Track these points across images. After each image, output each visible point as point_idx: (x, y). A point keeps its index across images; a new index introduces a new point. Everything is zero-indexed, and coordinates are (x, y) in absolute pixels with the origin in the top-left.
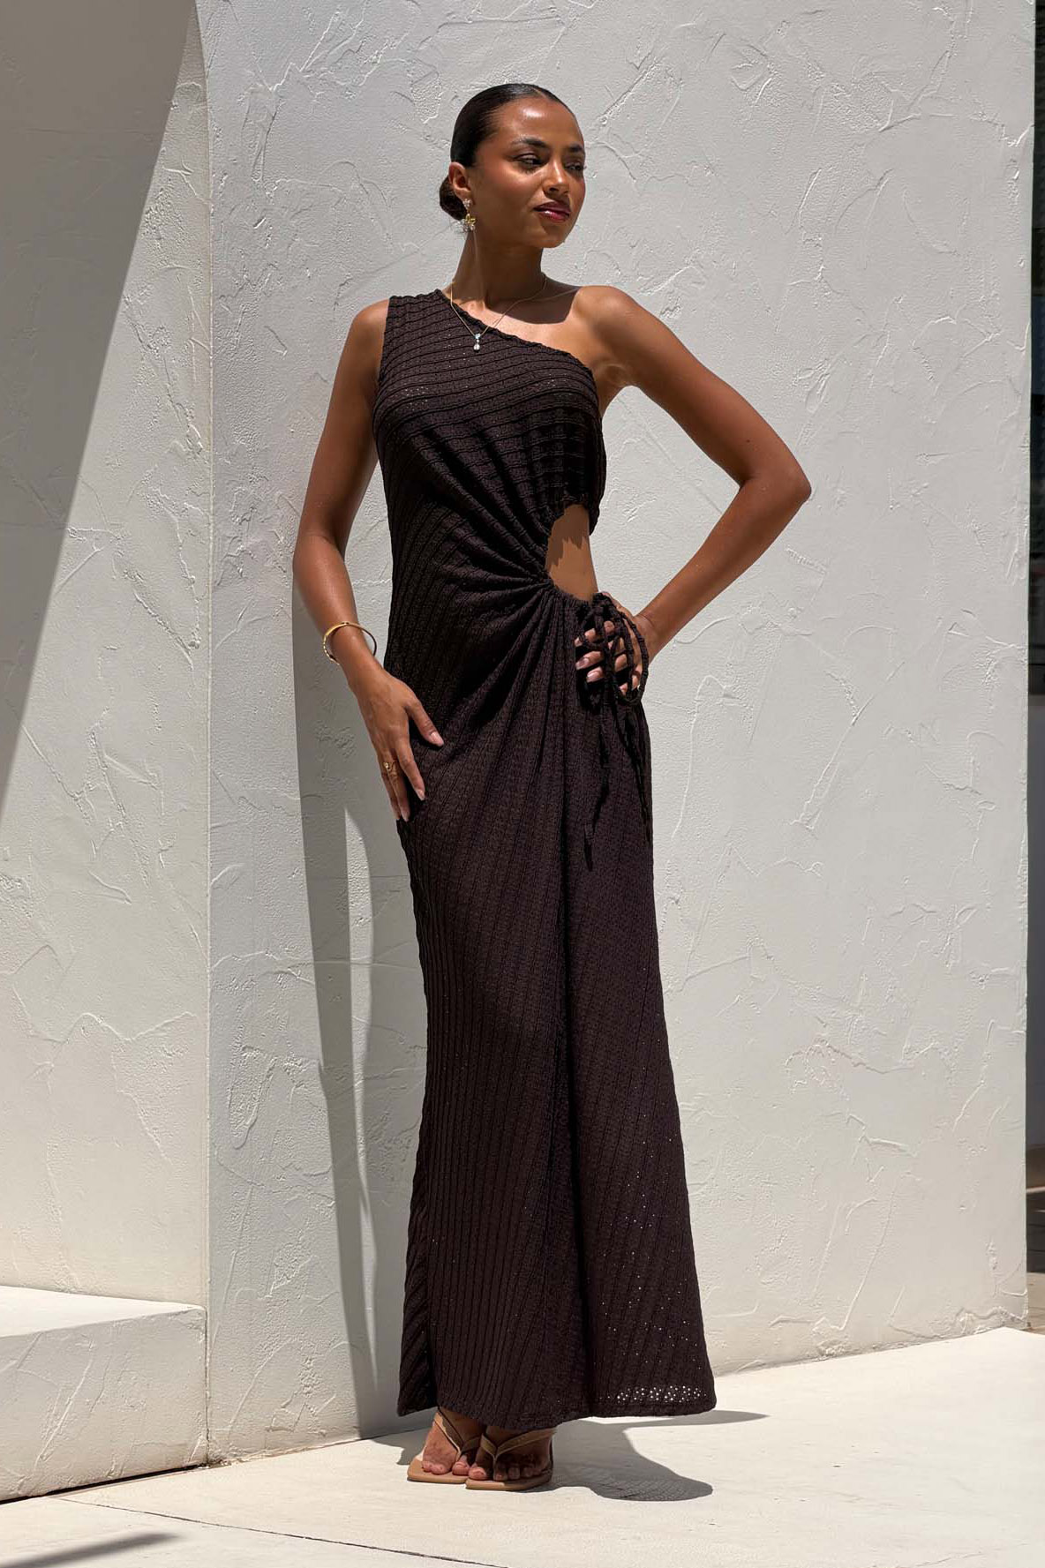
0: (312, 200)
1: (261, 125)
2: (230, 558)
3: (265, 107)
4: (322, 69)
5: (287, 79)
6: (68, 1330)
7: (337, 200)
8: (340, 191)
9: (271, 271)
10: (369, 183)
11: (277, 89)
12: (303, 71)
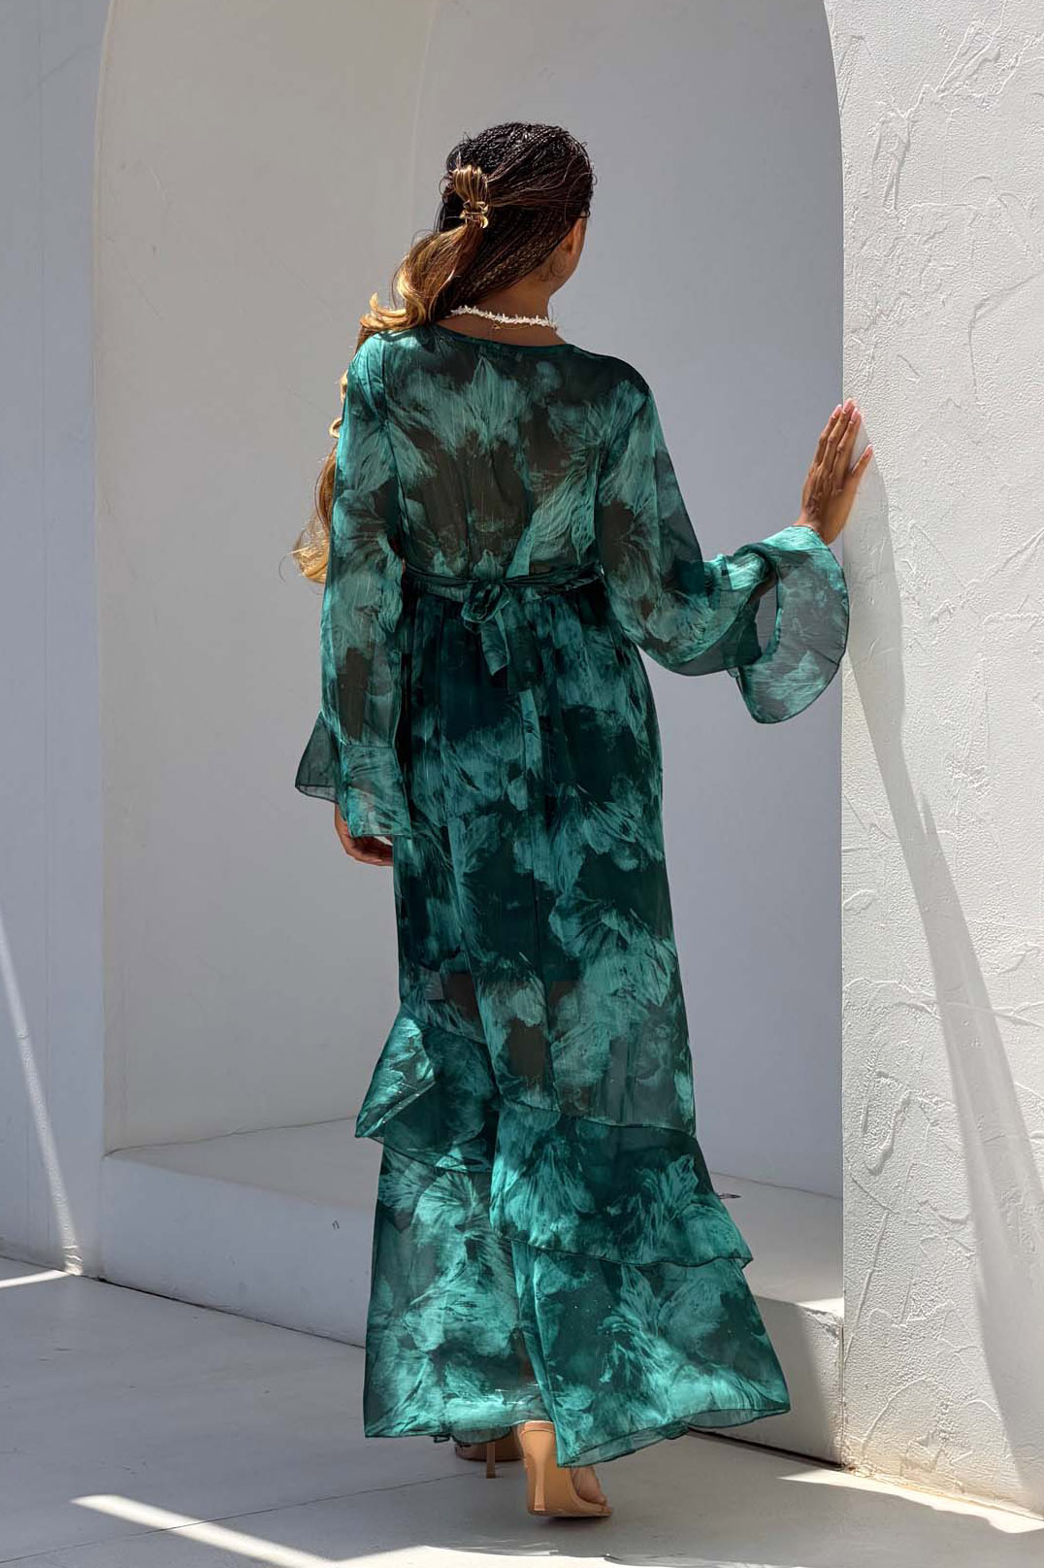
0: (946, 222)
1: (892, 153)
3: (896, 135)
4: (957, 84)
5: (921, 103)
7: (973, 216)
8: (975, 208)
9: (904, 299)
10: (1004, 194)
11: (910, 114)
12: (938, 91)
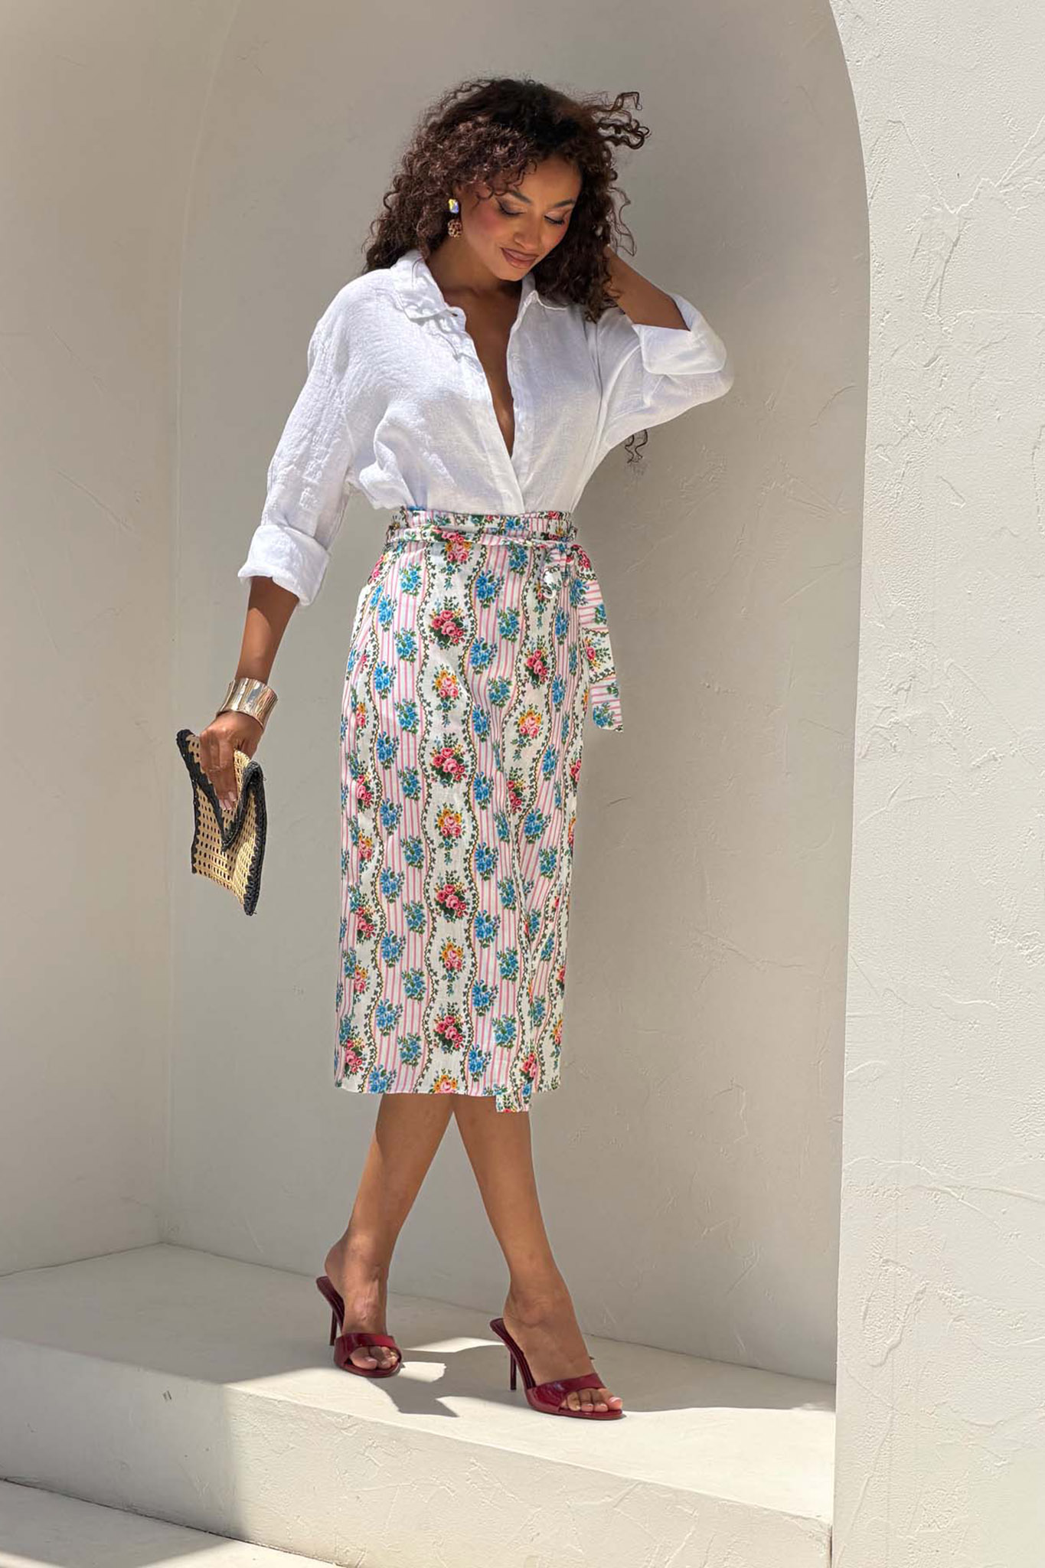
0: (1005, 331)
1: (937, 253)
2: (879, 729)
4: (1026, 180)
5: (976, 198)
6: (668, 1490)
9: (947, 415)
11: (962, 210)
12: (1000, 186)
